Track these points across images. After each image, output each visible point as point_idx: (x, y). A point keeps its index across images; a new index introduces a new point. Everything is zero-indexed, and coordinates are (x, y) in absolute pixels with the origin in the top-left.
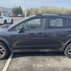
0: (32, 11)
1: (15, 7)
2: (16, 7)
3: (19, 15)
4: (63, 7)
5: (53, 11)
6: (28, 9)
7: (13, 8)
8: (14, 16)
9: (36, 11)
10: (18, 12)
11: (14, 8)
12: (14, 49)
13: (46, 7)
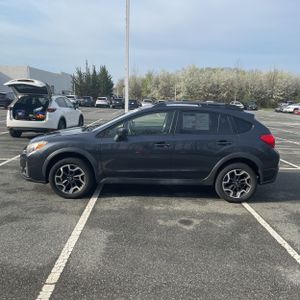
0: (149, 87)
1: (84, 71)
2: (88, 70)
3: (98, 102)
4: (273, 70)
5: (236, 85)
6: (134, 78)
7: (76, 75)
8: (80, 105)
9: (165, 84)
10: (94, 88)
11: (80, 73)
12: (105, 175)
13: (209, 69)
